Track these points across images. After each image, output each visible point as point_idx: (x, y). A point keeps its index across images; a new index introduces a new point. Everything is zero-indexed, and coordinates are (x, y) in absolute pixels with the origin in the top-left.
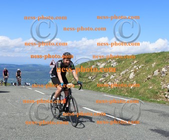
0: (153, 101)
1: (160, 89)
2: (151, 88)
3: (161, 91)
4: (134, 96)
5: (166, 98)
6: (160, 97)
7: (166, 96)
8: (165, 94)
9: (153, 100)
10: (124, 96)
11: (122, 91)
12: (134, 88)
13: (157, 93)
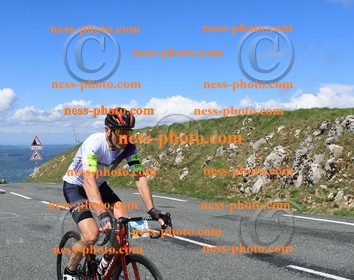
0: (222, 199)
1: (230, 178)
2: (213, 177)
3: (232, 182)
4: (188, 193)
5: (243, 192)
6: (233, 192)
7: (242, 189)
8: (240, 187)
9: (220, 196)
10: (170, 194)
11: (165, 184)
12: (186, 178)
13: (226, 185)
